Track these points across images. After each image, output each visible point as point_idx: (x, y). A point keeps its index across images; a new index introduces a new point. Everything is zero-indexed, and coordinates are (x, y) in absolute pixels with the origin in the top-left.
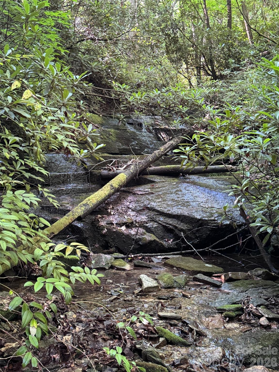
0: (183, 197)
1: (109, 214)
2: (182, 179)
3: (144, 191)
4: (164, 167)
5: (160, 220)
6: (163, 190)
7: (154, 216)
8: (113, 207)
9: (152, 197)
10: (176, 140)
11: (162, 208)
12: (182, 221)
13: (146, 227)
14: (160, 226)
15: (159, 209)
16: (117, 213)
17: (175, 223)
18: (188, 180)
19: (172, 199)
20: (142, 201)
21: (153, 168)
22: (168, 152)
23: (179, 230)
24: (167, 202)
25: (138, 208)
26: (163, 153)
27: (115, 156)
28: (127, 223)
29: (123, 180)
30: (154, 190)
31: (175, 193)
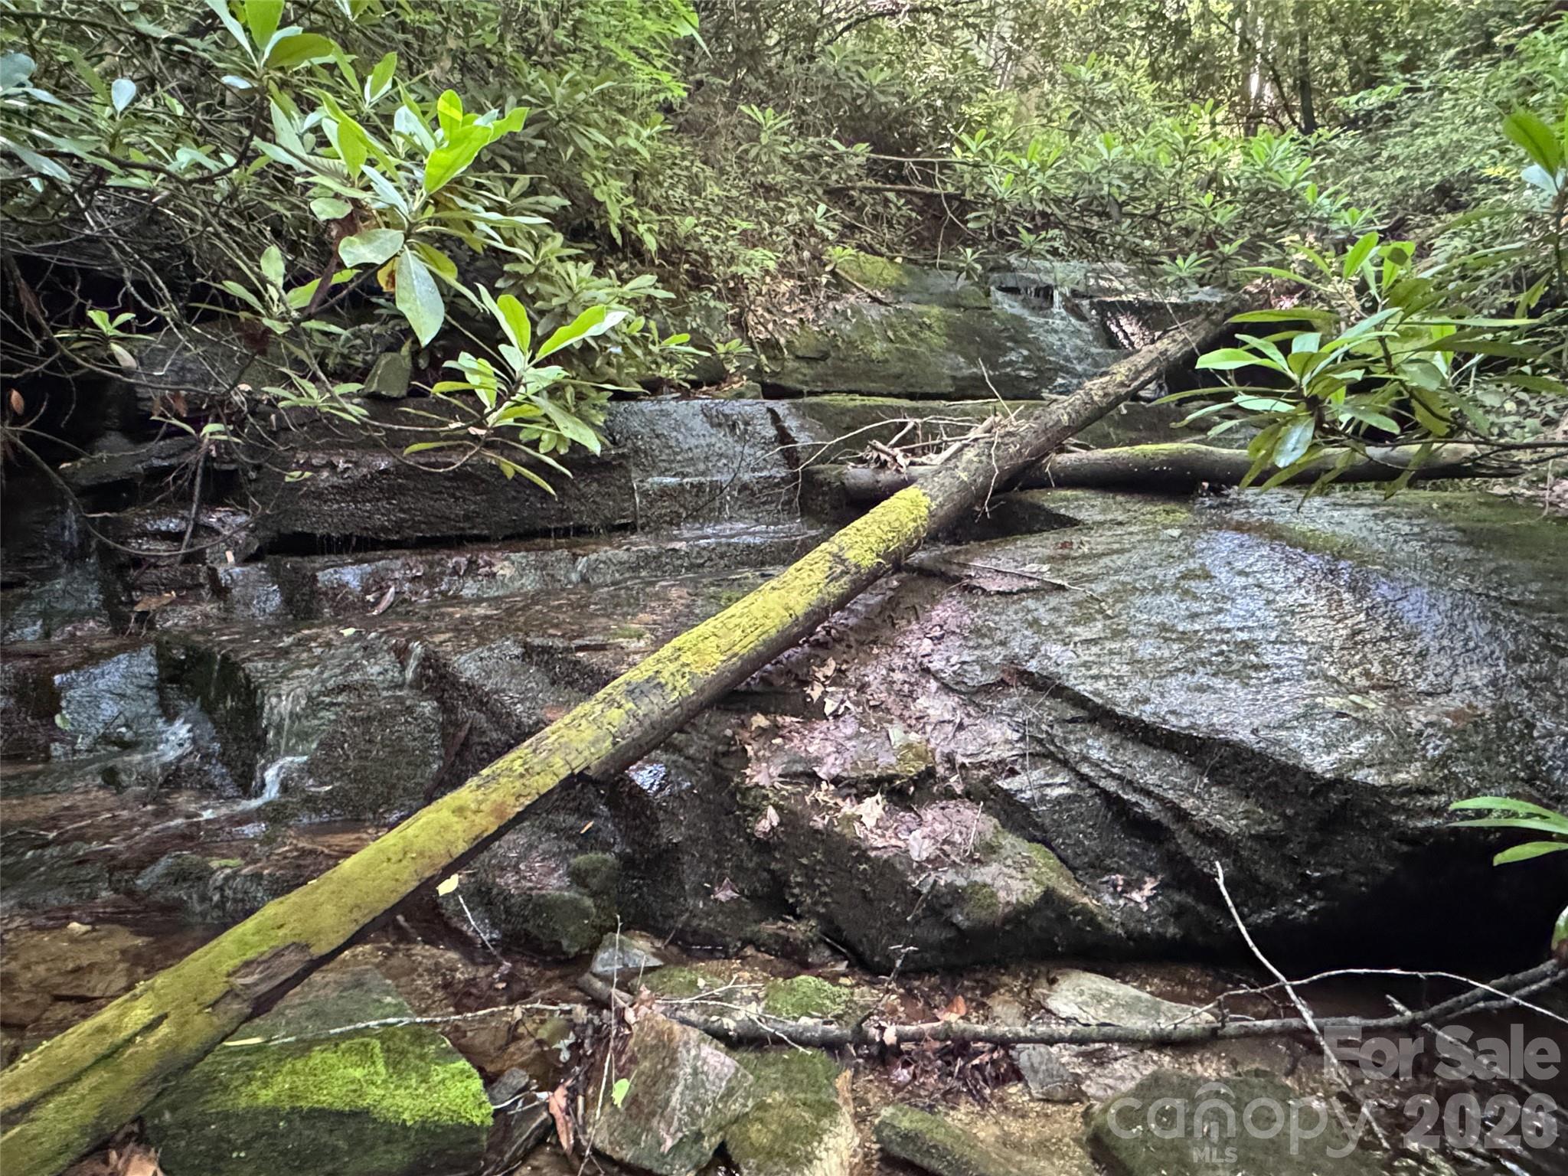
0: (1220, 611)
1: (812, 712)
2: (1211, 507)
3: (1020, 576)
4: (1123, 452)
5: (1085, 759)
6: (1117, 572)
7: (1058, 731)
8: (839, 671)
9: (1054, 609)
10: (1179, 337)
11: (1100, 685)
12: (1218, 777)
13: (1008, 796)
14: (1089, 792)
15: (1085, 689)
16: (857, 704)
17: (1175, 786)
18: (1238, 515)
19: (1163, 628)
20: (999, 636)
21: (1074, 457)
22: (1143, 386)
23: (1198, 835)
24: (1132, 642)
25: (978, 677)
26: (1123, 391)
27: (920, 404)
28: (897, 776)
29: (912, 525)
30: (1070, 569)
31: (1176, 586)
